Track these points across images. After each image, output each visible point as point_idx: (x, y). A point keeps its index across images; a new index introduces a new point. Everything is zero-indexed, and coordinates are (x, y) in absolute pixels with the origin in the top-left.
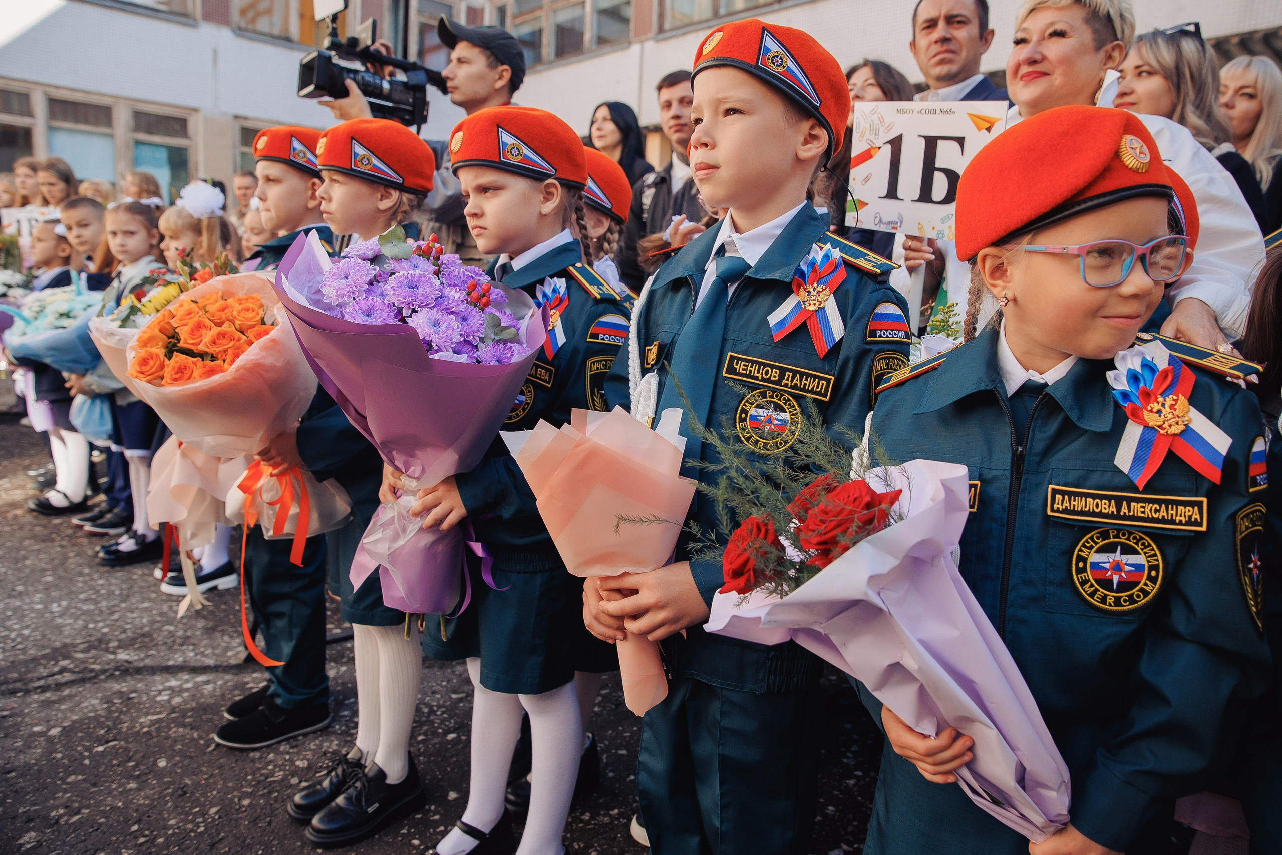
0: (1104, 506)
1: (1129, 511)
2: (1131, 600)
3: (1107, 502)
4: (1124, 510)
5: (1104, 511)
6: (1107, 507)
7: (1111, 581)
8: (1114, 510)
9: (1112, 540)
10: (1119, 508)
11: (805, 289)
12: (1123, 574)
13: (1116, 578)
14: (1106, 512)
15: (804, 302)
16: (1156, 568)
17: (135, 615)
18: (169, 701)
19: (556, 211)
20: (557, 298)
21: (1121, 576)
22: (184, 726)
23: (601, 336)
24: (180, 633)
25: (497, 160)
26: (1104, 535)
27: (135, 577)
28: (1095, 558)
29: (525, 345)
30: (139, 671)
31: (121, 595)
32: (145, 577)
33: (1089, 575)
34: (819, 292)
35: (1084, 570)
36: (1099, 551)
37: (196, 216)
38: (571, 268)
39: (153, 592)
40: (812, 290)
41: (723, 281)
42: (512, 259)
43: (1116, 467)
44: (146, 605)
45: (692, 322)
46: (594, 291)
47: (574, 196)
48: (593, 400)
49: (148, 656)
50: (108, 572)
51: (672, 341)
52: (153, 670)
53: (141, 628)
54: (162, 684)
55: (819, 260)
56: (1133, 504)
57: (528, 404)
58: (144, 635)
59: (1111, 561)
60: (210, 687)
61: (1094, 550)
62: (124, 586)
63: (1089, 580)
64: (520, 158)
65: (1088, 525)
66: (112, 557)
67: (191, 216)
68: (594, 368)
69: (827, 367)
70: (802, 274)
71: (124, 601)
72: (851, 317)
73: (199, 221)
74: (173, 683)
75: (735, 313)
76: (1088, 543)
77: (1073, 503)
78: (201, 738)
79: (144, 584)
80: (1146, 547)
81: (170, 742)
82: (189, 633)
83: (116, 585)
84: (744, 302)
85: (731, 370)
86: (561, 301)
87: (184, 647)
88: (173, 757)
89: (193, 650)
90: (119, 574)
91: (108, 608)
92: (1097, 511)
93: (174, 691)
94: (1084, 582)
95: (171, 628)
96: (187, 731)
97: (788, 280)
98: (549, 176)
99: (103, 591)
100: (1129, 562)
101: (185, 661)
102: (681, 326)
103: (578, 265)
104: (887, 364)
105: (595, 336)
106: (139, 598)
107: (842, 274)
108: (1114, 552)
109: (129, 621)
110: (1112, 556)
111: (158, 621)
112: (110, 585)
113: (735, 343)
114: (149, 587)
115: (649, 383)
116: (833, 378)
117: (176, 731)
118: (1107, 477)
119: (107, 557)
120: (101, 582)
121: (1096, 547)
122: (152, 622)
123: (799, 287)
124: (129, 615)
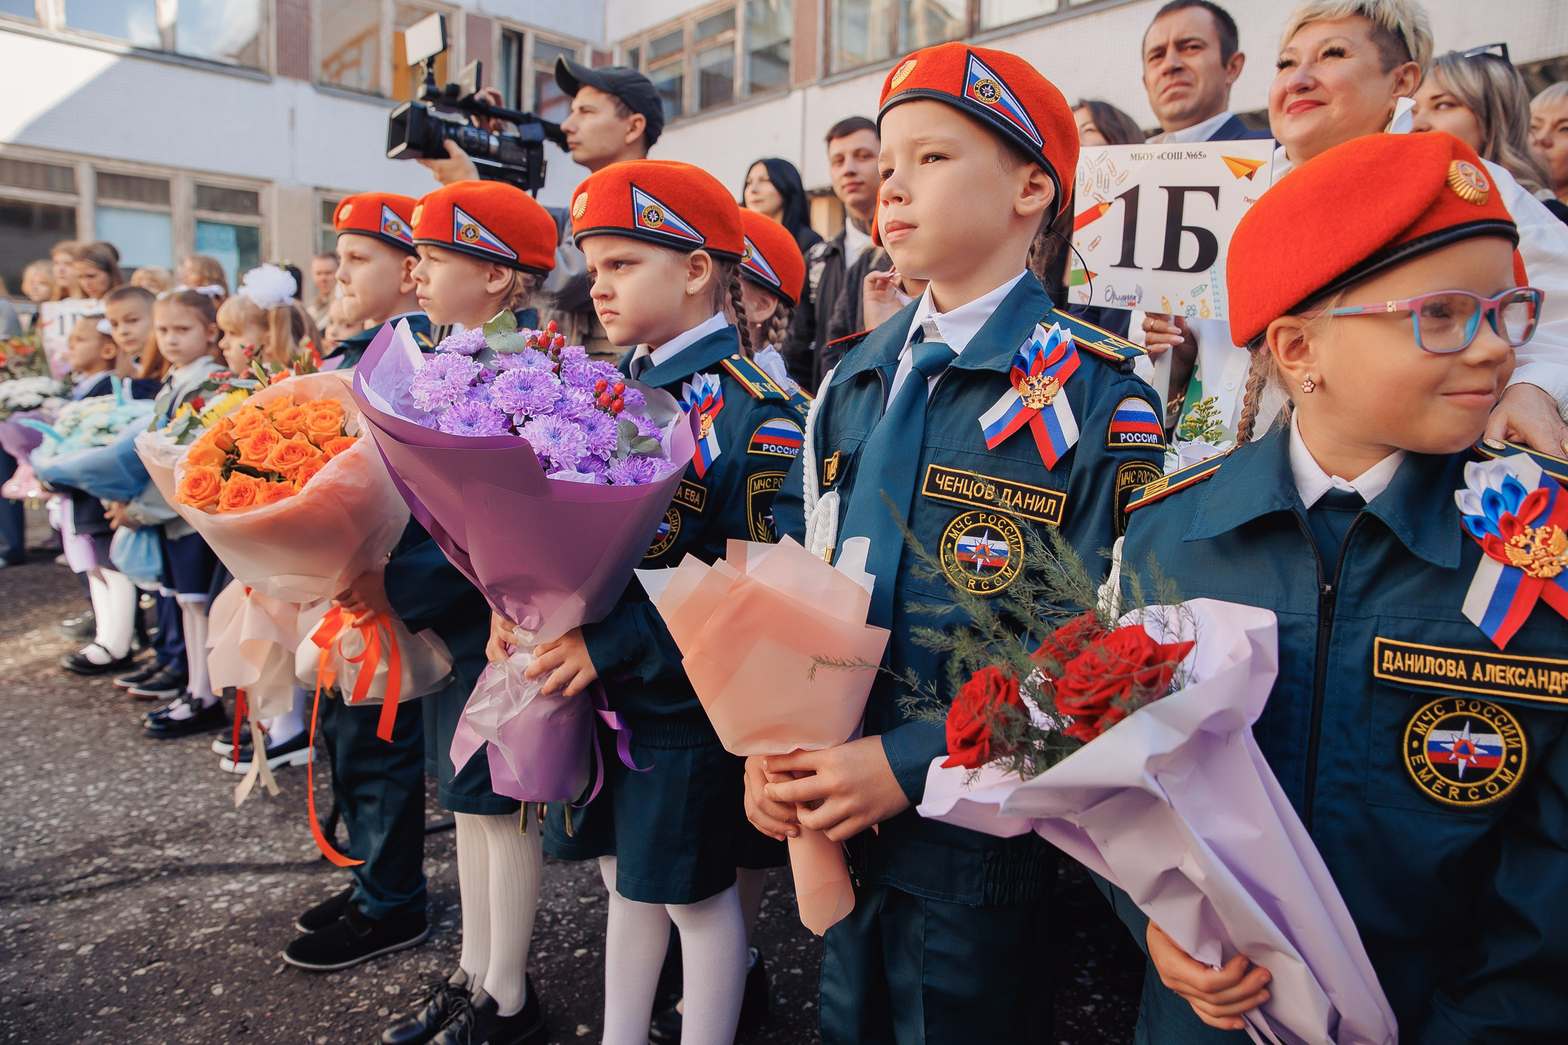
0: (1449, 667)
1: (1484, 676)
2: (1482, 793)
3: (1454, 663)
4: (1477, 674)
5: (1449, 674)
6: (1453, 669)
7: (1456, 766)
8: (1464, 673)
9: (1458, 713)
10: (1470, 670)
11: (1027, 382)
12: (1472, 759)
13: (1462, 764)
14: (1452, 675)
15: (1026, 398)
16: (1518, 752)
17: (188, 799)
18: (228, 909)
19: (706, 290)
20: (709, 399)
21: (1469, 761)
22: (246, 941)
23: (765, 446)
24: (243, 822)
25: (632, 227)
26: (1449, 707)
27: (189, 751)
28: (1434, 735)
29: (669, 460)
30: (191, 870)
31: (171, 774)
32: (202, 751)
33: (1426, 758)
34: (1045, 386)
35: (1419, 751)
36: (1441, 727)
37: (262, 306)
38: (726, 361)
39: (211, 769)
40: (1036, 383)
41: (922, 374)
42: (651, 350)
43: (1464, 616)
44: (202, 786)
45: (882, 426)
46: (756, 389)
47: (729, 270)
48: (756, 528)
49: (203, 852)
50: (157, 745)
51: (857, 451)
52: (208, 870)
53: (196, 816)
54: (220, 887)
55: (1044, 344)
56: (1488, 667)
57: (673, 534)
58: (198, 825)
59: (1456, 740)
60: (278, 891)
61: (1434, 725)
62: (176, 763)
63: (1426, 765)
64: (659, 223)
65: (1428, 692)
66: (162, 727)
67: (256, 306)
68: (757, 487)
69: (1057, 481)
70: (1023, 363)
71: (175, 782)
72: (1088, 416)
73: (266, 313)
74: (234, 886)
75: (937, 415)
76: (1426, 715)
77: (1407, 662)
78: (266, 956)
79: (200, 760)
80: (1504, 724)
81: (228, 962)
82: (254, 822)
83: (166, 761)
84: (947, 400)
85: (933, 487)
86: (714, 402)
87: (248, 840)
88: (231, 983)
89: (259, 843)
90: (170, 747)
91: (156, 791)
92: (1441, 673)
93: (235, 897)
94: (1418, 768)
95: (233, 815)
96: (250, 947)
97: (1004, 370)
98: (697, 246)
99: (150, 770)
100: (1481, 743)
101: (248, 858)
102: (869, 430)
103: (735, 357)
104: (1135, 477)
105: (758, 446)
106: (193, 778)
107: (1075, 361)
108: (1461, 728)
109: (181, 806)
110: (1458, 733)
111: (217, 807)
112: (158, 761)
113: (937, 453)
114: (206, 763)
115: (828, 505)
116: (1065, 496)
117: (236, 948)
118: (1453, 630)
119: (155, 726)
120: (147, 758)
121: (1436, 722)
122: (209, 808)
123: (1019, 378)
124: (181, 799)
